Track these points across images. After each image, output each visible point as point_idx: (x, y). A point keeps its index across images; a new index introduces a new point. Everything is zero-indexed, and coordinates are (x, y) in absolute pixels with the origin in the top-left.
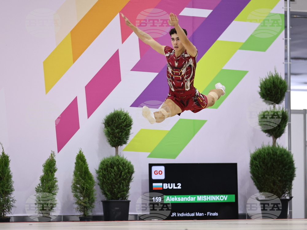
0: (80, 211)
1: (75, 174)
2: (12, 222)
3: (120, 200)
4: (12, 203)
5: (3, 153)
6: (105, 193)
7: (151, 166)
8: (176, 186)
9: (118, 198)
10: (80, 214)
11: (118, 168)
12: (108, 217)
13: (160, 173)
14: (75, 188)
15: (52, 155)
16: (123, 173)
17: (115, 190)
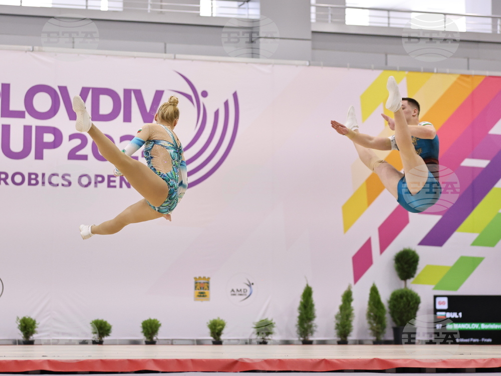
0: (374, 336)
1: (369, 304)
2: (314, 344)
4: (314, 328)
5: (307, 285)
6: (395, 321)
7: (435, 297)
8: (458, 315)
10: (374, 338)
11: (407, 299)
12: (397, 341)
13: (443, 303)
14: (369, 316)
15: (350, 287)
16: (411, 303)
17: (404, 318)
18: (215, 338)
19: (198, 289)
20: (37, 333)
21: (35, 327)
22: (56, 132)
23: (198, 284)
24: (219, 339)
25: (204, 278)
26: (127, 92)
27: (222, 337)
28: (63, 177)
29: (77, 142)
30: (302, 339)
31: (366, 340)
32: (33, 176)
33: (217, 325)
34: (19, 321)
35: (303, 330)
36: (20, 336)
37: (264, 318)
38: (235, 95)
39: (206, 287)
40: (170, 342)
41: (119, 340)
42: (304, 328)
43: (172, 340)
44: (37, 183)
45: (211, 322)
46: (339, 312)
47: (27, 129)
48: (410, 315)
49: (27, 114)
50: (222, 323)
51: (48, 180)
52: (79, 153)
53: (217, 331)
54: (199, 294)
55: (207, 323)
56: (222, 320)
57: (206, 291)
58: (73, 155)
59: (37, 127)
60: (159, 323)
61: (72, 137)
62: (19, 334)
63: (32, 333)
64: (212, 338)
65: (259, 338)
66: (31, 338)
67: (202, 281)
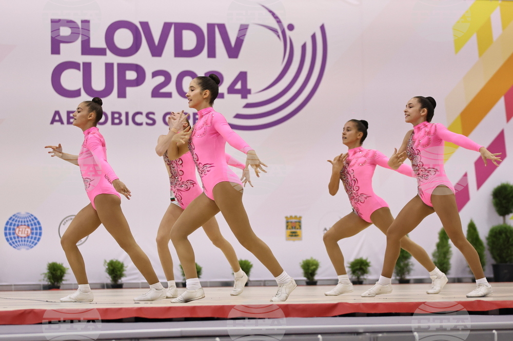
2: (411, 283)
3: (508, 263)
4: (411, 267)
6: (494, 258)
9: (506, 262)
11: (507, 236)
12: (497, 278)
16: (511, 240)
17: (504, 255)
18: (308, 278)
19: (290, 229)
20: (126, 276)
21: (123, 271)
22: (138, 69)
23: (290, 224)
24: (313, 279)
25: (296, 217)
26: (211, 27)
27: (316, 278)
28: (147, 116)
29: (161, 79)
30: (398, 278)
31: (466, 278)
32: (116, 116)
33: (311, 265)
34: (107, 264)
35: (399, 269)
36: (108, 280)
37: (358, 258)
38: (322, 28)
39: (298, 227)
40: (262, 284)
41: (210, 282)
42: (400, 267)
43: (265, 281)
44: (121, 122)
45: (303, 262)
46: (437, 250)
47: (109, 67)
48: (509, 252)
49: (108, 52)
50: (315, 263)
51: (132, 119)
52: (164, 90)
53: (310, 271)
54: (291, 234)
55: (300, 263)
56: (315, 260)
57: (298, 231)
58: (157, 93)
59: (119, 65)
60: (251, 263)
61: (155, 74)
62: (107, 277)
63: (121, 276)
64: (305, 279)
65: (354, 278)
66: (120, 281)
67: (293, 220)
